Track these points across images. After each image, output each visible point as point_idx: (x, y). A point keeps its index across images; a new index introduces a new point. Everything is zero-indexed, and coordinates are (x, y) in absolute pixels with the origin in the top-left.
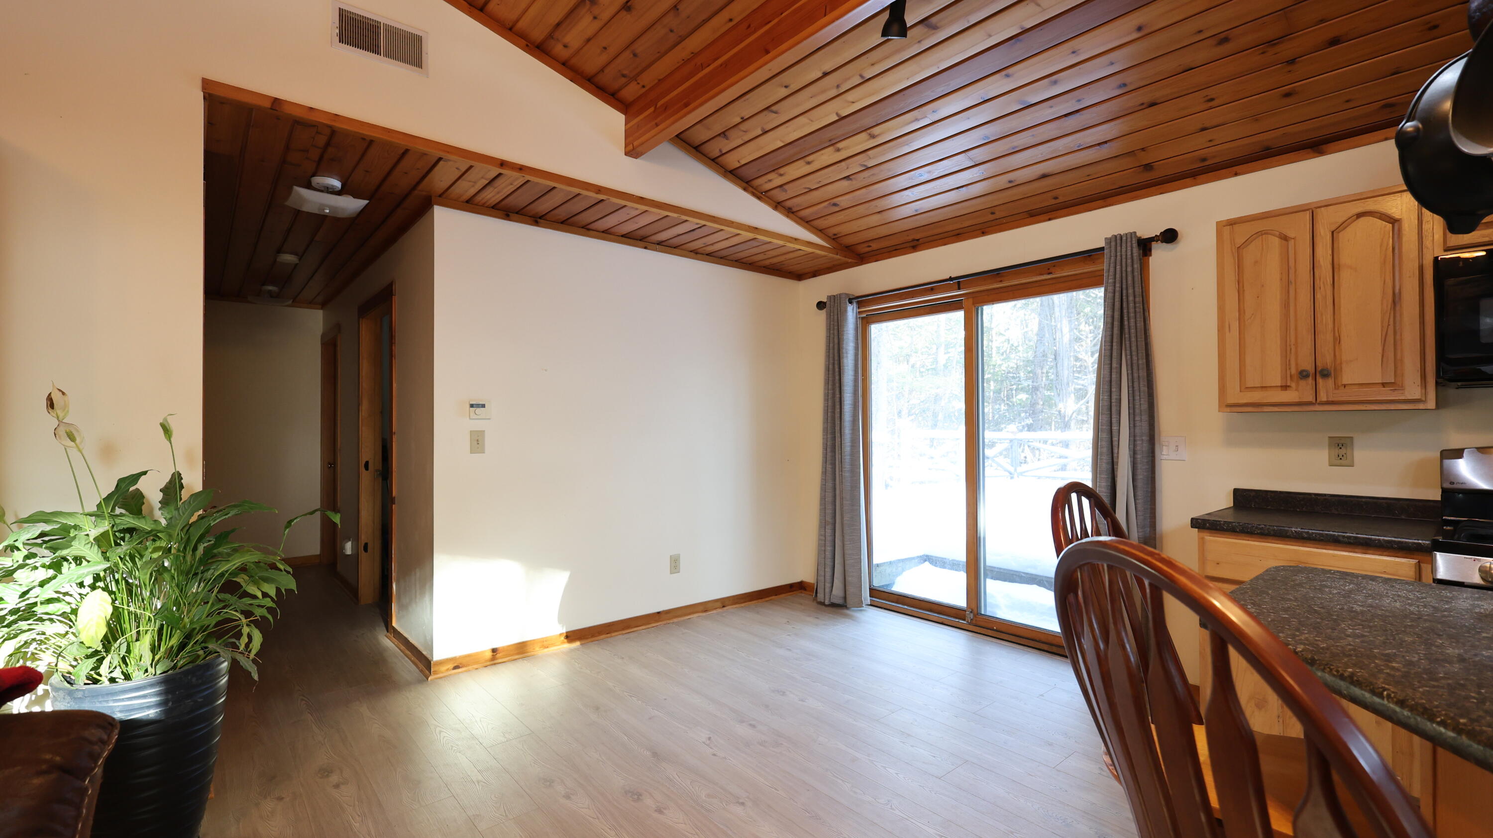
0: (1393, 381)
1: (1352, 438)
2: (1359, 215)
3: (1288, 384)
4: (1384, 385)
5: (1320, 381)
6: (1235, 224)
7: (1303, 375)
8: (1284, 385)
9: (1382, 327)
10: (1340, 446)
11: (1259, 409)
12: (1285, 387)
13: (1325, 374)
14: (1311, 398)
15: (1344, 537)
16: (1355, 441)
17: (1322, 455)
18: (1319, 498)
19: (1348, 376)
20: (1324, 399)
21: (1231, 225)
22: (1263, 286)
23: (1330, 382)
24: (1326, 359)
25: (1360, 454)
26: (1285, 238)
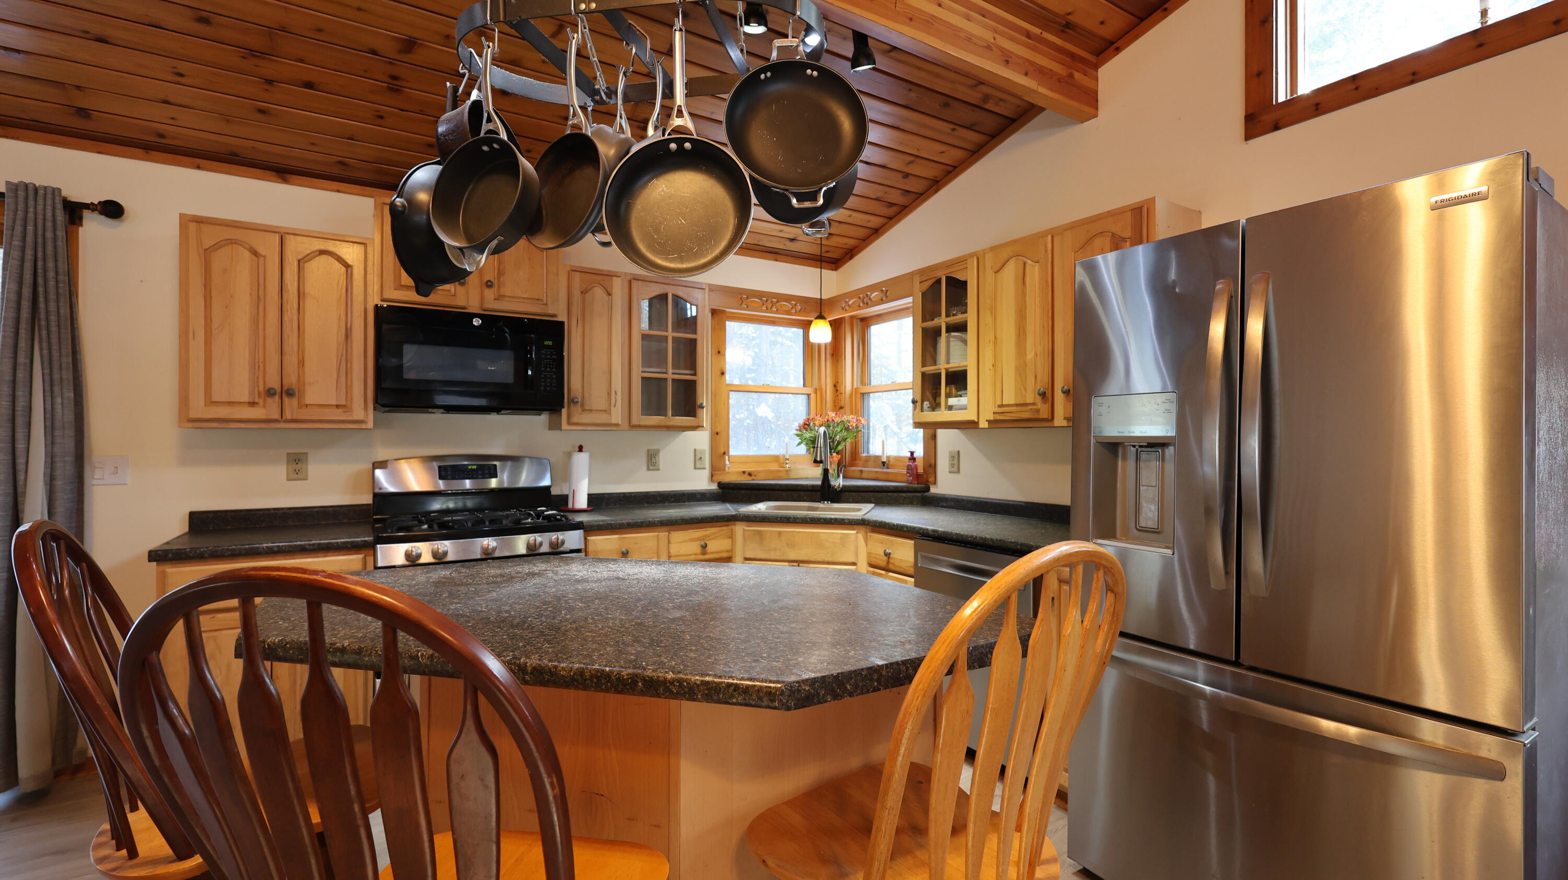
0: (344, 404)
1: (307, 453)
2: (322, 252)
3: (256, 401)
4: (338, 406)
5: (286, 399)
6: (202, 222)
7: (270, 393)
8: (252, 401)
9: (338, 355)
10: (297, 461)
11: (224, 425)
12: (252, 404)
13: (290, 393)
14: (276, 416)
15: (309, 545)
16: (310, 458)
17: (281, 470)
18: (277, 512)
19: (312, 396)
20: (289, 417)
21: (197, 222)
22: (232, 297)
23: (295, 401)
24: (291, 379)
25: (314, 469)
26: (255, 253)
